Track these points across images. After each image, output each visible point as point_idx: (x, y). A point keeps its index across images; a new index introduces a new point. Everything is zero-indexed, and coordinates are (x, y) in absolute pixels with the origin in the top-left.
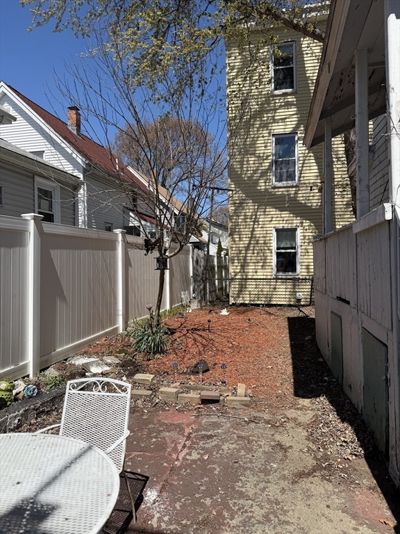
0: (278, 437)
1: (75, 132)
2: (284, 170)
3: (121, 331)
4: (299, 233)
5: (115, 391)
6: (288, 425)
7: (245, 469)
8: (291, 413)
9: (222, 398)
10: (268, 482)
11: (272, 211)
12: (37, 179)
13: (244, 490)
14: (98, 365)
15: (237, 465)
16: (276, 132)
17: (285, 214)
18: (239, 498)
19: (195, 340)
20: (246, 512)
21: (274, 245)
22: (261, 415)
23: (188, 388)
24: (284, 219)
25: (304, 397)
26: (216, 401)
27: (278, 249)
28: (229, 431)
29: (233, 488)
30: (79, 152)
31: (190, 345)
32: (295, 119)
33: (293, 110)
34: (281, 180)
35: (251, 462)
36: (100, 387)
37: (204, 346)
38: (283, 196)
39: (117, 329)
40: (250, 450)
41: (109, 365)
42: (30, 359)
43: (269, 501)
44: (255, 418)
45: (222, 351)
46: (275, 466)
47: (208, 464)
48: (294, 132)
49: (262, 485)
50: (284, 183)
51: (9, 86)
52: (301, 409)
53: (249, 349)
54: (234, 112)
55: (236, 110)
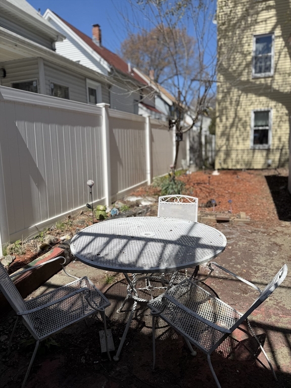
0: (273, 240)
1: (98, 45)
2: (263, 64)
3: (149, 183)
4: (273, 114)
5: (189, 202)
6: (279, 235)
7: (257, 253)
8: (279, 229)
9: (230, 220)
10: (273, 259)
11: (253, 97)
12: (88, 81)
13: (259, 262)
14: (145, 201)
15: (250, 252)
16: (257, 33)
17: (263, 99)
18: (257, 266)
19: (201, 189)
20: (263, 271)
21: (253, 124)
22: (259, 229)
23: (206, 214)
24: (261, 103)
25: (285, 220)
26: (226, 221)
27: (255, 126)
28: (240, 237)
29: (252, 262)
30: (105, 59)
31: (198, 192)
32: (274, 20)
33: (273, 12)
34: (260, 72)
35: (259, 250)
36: (178, 200)
37: (209, 193)
38: (261, 85)
39: (146, 183)
40: (257, 245)
41: (151, 201)
42: (106, 196)
43: (276, 267)
44: (255, 230)
45: (222, 195)
46: (275, 253)
47: (232, 251)
48: (272, 32)
49: (270, 261)
50: (263, 75)
51: (53, 12)
52: (285, 227)
53: (241, 195)
54: (223, 18)
55: (225, 17)
